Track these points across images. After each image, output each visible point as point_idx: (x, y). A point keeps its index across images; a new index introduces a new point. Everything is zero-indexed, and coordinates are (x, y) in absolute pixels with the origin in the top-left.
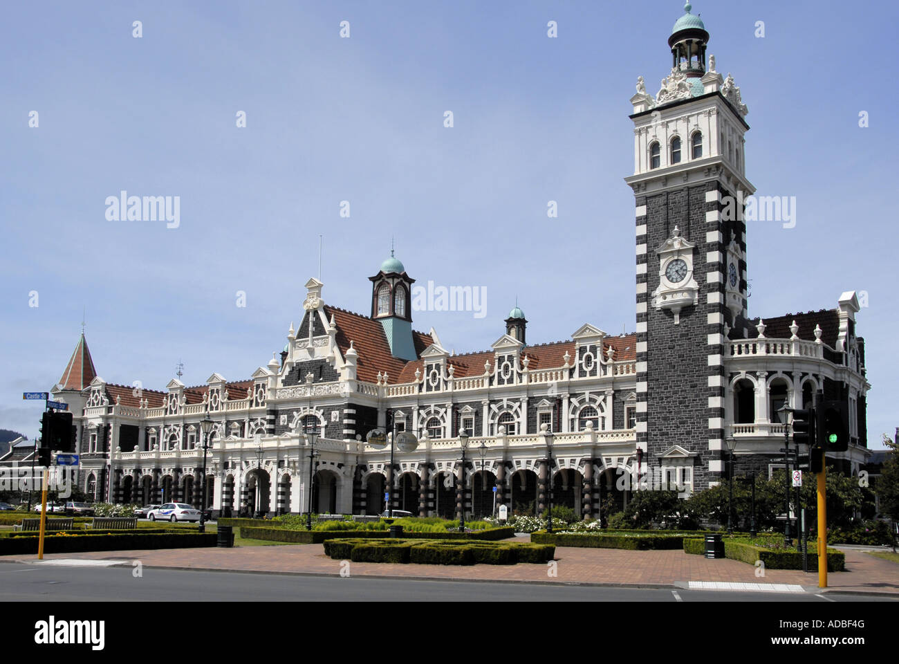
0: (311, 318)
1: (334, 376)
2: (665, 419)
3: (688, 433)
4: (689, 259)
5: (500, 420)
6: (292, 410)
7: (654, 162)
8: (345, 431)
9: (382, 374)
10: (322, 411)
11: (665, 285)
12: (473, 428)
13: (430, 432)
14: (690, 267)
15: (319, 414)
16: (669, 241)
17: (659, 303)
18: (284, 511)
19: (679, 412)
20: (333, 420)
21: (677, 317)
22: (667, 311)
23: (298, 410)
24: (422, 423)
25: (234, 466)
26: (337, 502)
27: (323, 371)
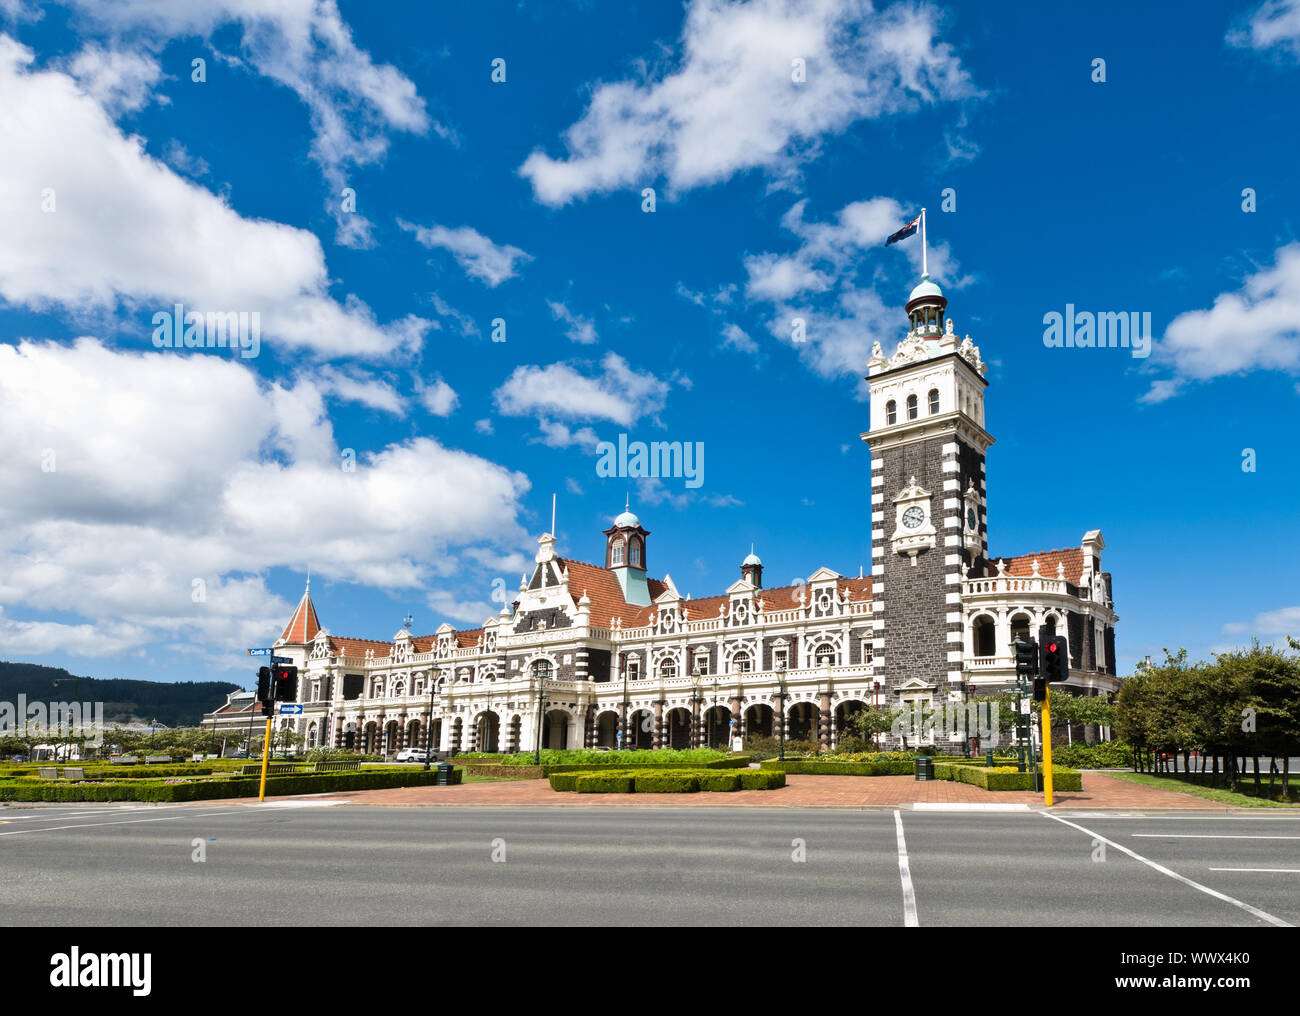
0: (545, 570)
1: (566, 622)
2: (903, 653)
3: (927, 666)
4: (926, 505)
5: (735, 658)
6: (524, 655)
7: (892, 419)
8: (578, 673)
9: (616, 619)
10: (554, 655)
11: (901, 530)
12: (708, 666)
13: (665, 671)
14: (928, 513)
15: (551, 658)
16: (905, 491)
17: (896, 547)
18: (514, 749)
19: (917, 647)
20: (565, 663)
21: (914, 559)
22: (903, 554)
23: (530, 655)
24: (656, 663)
25: (463, 709)
26: (568, 739)
27: (555, 618)
